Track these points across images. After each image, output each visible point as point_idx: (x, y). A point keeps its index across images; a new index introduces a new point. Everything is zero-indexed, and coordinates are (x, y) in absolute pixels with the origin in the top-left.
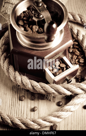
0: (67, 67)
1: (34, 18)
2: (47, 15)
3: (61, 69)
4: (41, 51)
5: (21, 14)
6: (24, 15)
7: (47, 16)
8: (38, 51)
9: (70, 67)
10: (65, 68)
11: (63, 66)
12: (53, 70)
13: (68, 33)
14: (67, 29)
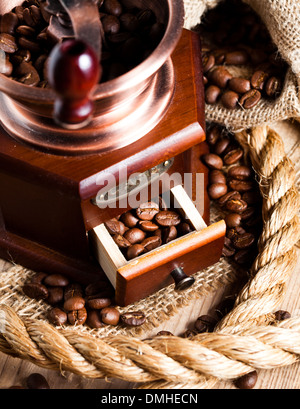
0: (185, 227)
1: (52, 29)
2: (86, 18)
3: (159, 233)
4: (71, 159)
5: (14, 10)
6: (25, 14)
7: (88, 21)
8: (61, 157)
9: (193, 229)
10: (173, 232)
11: (169, 223)
12: (125, 235)
13: (192, 96)
14: (191, 78)
